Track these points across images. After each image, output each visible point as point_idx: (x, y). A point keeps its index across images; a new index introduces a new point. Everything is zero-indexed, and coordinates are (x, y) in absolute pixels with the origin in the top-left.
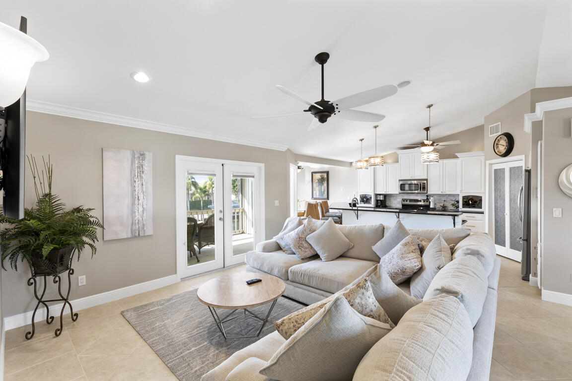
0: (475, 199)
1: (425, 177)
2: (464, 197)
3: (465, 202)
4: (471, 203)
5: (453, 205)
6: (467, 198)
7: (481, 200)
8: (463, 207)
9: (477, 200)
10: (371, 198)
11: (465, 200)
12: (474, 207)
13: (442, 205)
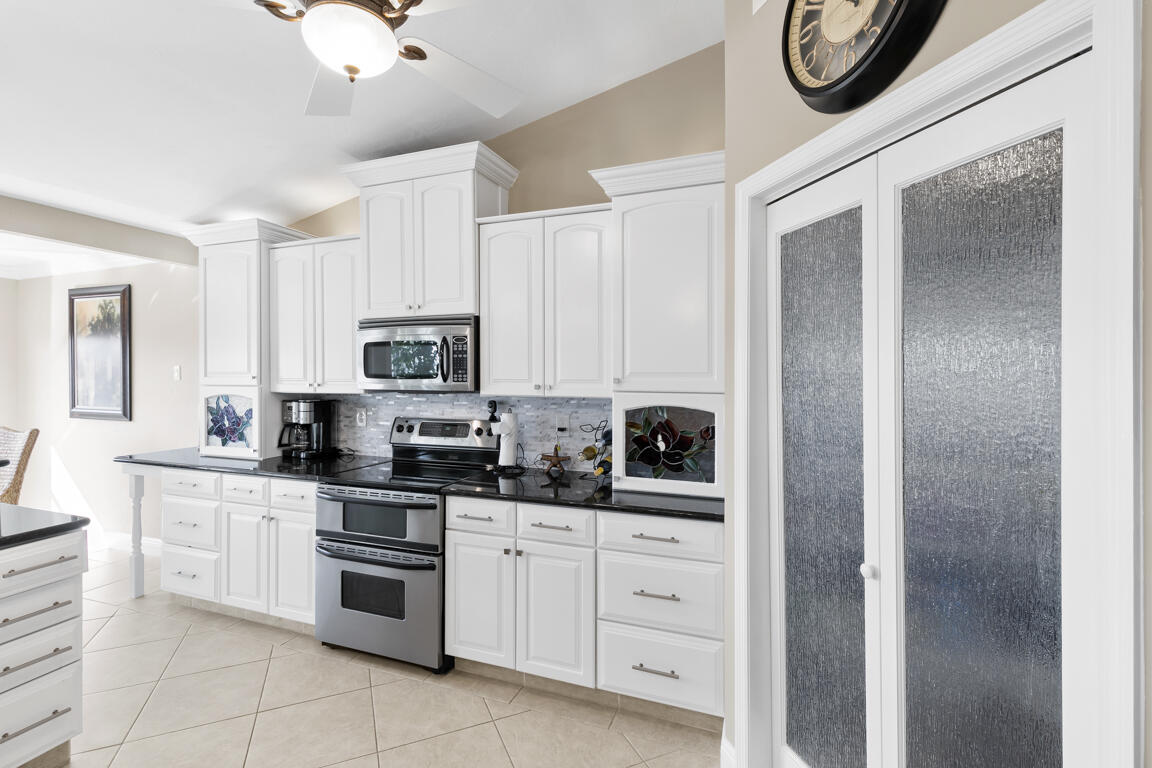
0: (681, 427)
1: (467, 308)
2: (632, 418)
3: (640, 441)
4: (662, 446)
5: (590, 453)
6: (648, 422)
7: (709, 434)
8: (629, 472)
9: (694, 433)
10: (249, 412)
11: (639, 433)
12: (676, 471)
13: (551, 452)
